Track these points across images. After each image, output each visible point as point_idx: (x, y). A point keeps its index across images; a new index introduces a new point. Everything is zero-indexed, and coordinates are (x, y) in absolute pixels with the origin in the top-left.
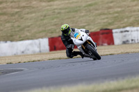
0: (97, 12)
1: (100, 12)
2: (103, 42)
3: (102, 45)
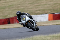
0: (13, 9)
1: (14, 9)
2: (16, 22)
3: (15, 23)
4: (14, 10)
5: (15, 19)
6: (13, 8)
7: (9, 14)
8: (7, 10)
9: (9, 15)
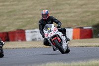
0: (15, 17)
1: (17, 17)
2: (18, 39)
3: (17, 41)
4: (17, 19)
5: (17, 34)
6: (15, 15)
7: (8, 26)
8: (5, 18)
9: (7, 28)
